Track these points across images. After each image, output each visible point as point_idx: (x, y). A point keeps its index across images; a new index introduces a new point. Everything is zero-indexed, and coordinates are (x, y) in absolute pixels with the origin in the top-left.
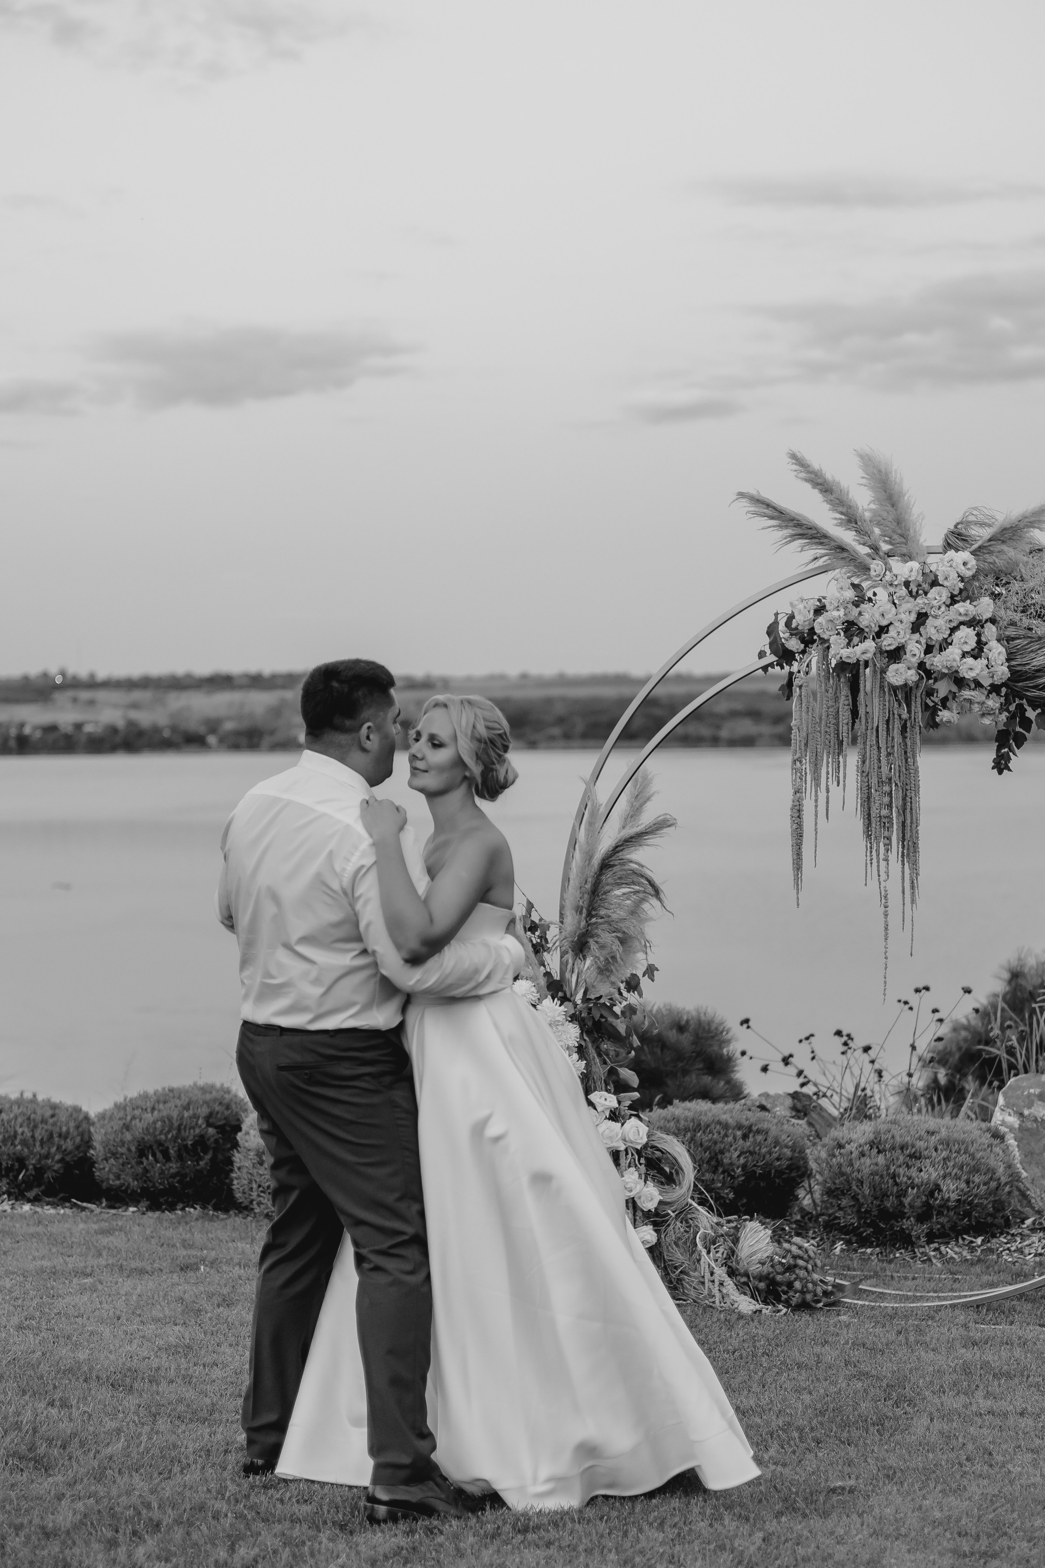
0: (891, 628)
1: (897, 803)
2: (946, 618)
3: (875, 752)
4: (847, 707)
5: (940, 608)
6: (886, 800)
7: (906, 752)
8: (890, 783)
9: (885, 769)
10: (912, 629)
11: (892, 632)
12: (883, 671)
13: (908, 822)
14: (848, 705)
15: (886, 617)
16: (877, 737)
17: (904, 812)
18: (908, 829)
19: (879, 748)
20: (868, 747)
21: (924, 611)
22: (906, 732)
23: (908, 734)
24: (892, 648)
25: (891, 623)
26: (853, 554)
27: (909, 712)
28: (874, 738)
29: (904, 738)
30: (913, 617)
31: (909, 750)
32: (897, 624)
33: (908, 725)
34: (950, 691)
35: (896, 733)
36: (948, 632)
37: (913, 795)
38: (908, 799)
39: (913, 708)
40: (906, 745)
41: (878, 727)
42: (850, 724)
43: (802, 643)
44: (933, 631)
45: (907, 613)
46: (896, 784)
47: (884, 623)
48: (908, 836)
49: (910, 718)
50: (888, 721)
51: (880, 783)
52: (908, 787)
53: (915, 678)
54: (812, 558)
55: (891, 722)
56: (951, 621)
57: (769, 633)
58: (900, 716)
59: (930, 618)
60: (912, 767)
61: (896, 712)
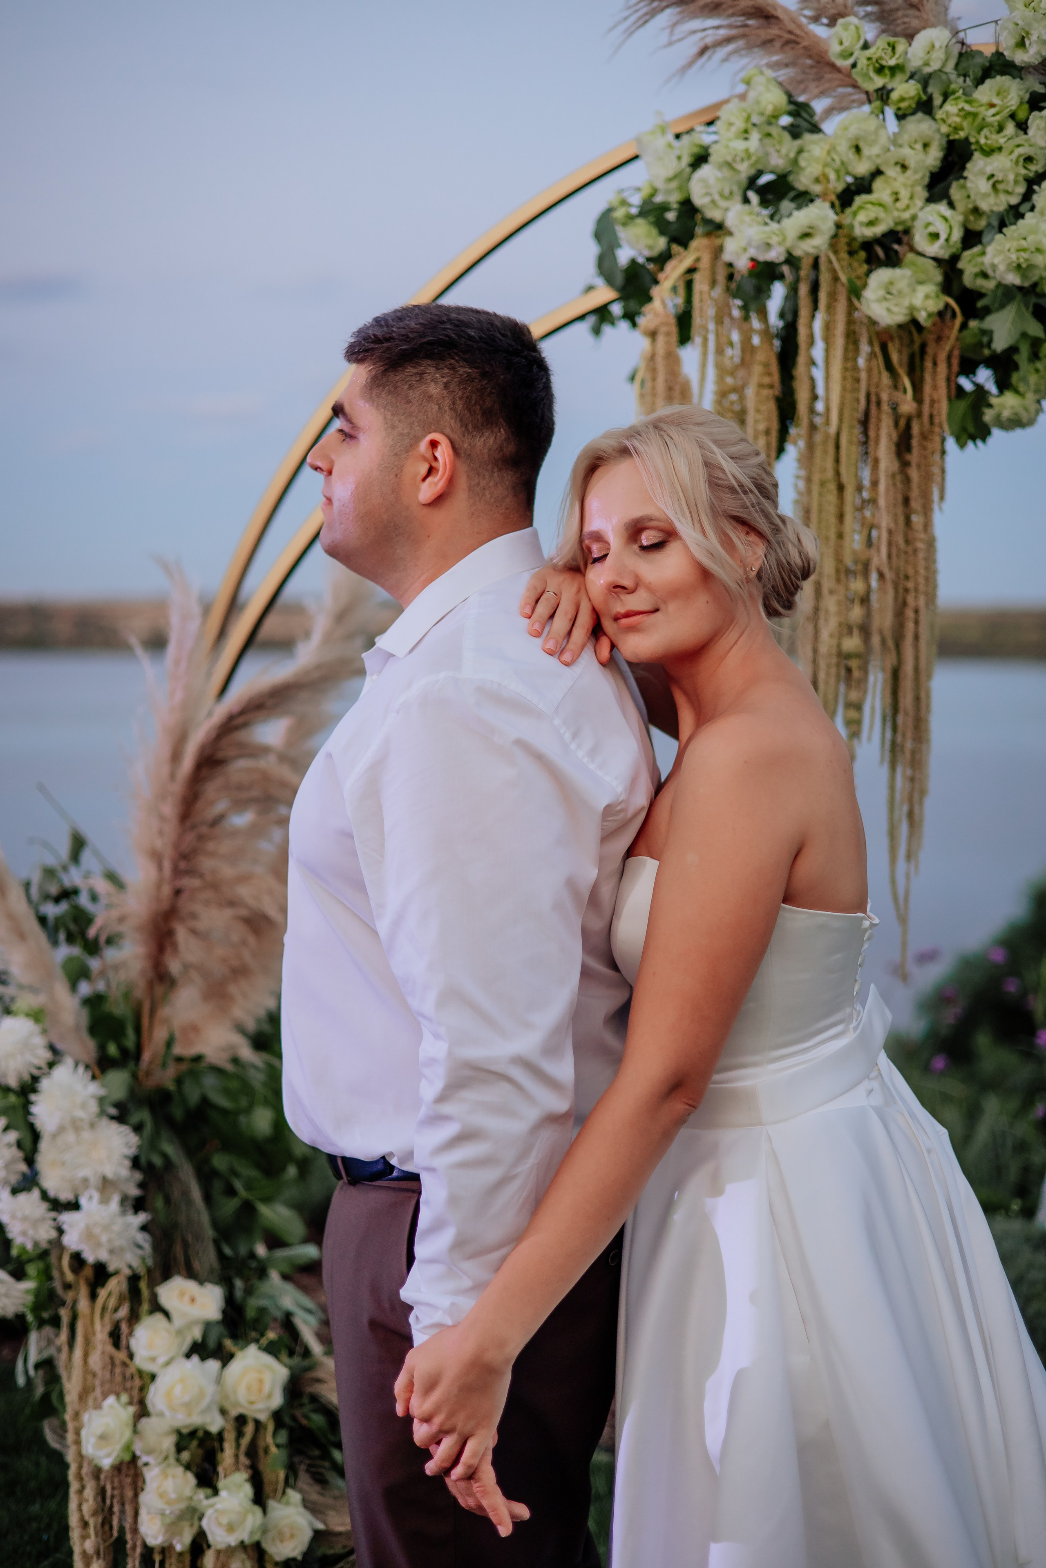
0: (878, 184)
1: (884, 619)
2: (1018, 151)
3: (832, 497)
4: (766, 392)
5: (1001, 129)
6: (857, 613)
7: (906, 501)
8: (866, 573)
9: (855, 541)
10: (930, 187)
11: (881, 190)
12: (855, 291)
13: (908, 668)
14: (771, 386)
15: (866, 151)
16: (837, 461)
17: (898, 646)
18: (907, 684)
19: (841, 488)
20: (815, 488)
21: (962, 134)
22: (909, 449)
23: (914, 457)
24: (879, 230)
25: (878, 173)
26: (791, 26)
27: (918, 397)
28: (829, 464)
29: (905, 464)
30: (934, 157)
31: (915, 493)
32: (892, 172)
33: (916, 429)
34: (1024, 335)
35: (884, 450)
36: (1021, 189)
37: (922, 602)
38: (910, 613)
39: (927, 389)
40: (907, 480)
41: (838, 435)
42: (774, 435)
43: (662, 233)
44: (984, 186)
45: (919, 146)
46: (881, 576)
47: (862, 168)
48: (907, 700)
49: (919, 414)
50: (865, 423)
51: (843, 573)
52: (910, 585)
53: (935, 305)
54: (695, 50)
55: (873, 421)
56: (1029, 159)
57: (598, 235)
58: (895, 407)
59: (977, 155)
60: (922, 536)
61: (885, 397)
